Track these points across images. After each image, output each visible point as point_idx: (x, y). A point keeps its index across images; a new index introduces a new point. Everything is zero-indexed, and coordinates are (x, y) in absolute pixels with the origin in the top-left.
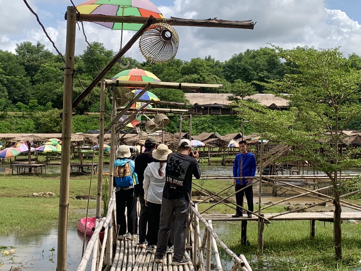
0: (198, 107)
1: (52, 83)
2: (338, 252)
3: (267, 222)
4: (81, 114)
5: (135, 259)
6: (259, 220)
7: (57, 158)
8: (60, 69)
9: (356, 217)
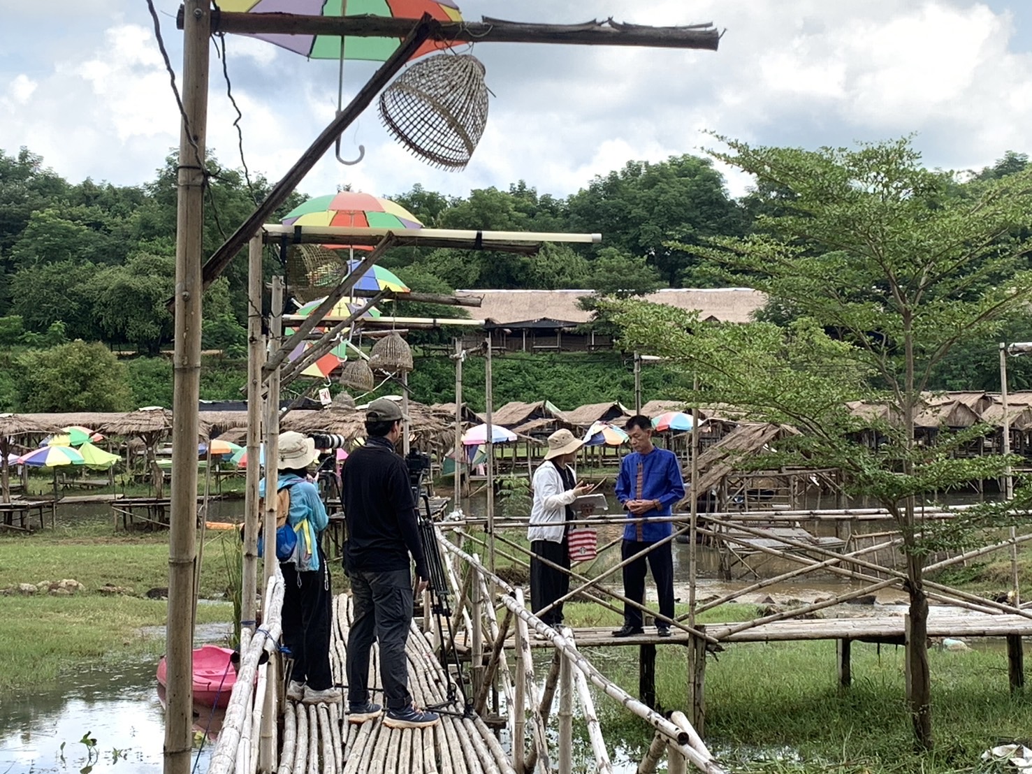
0: (492, 330)
1: (64, 265)
2: (921, 728)
3: (713, 646)
4: (150, 356)
5: (343, 754)
6: (691, 644)
7: (85, 484)
8: (88, 225)
9: (968, 628)
